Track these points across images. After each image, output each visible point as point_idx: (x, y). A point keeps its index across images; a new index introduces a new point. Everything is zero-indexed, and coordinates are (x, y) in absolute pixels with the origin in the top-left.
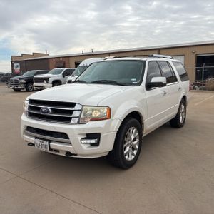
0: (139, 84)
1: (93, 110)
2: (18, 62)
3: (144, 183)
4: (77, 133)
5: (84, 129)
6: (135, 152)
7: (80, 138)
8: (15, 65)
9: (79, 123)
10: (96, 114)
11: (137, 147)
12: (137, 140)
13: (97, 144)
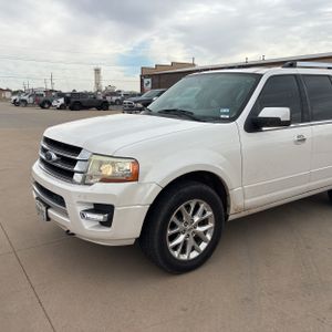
0: (232, 119)
1: (101, 163)
2: (149, 76)
3: (185, 310)
4: (76, 199)
5: (86, 195)
6: (203, 246)
7: (80, 209)
8: (146, 81)
9: (84, 183)
10: (108, 171)
11: (209, 237)
12: (211, 225)
13: (107, 223)
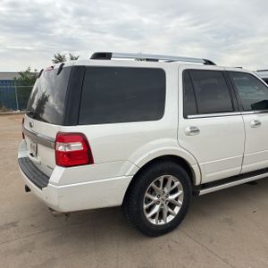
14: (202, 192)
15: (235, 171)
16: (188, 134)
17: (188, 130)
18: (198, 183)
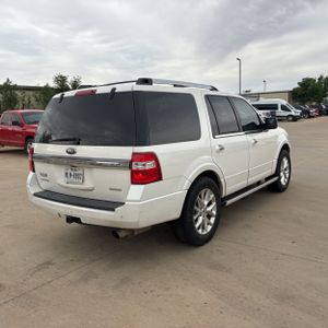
14: (229, 202)
15: (243, 184)
16: (217, 152)
17: (218, 148)
18: (224, 195)
